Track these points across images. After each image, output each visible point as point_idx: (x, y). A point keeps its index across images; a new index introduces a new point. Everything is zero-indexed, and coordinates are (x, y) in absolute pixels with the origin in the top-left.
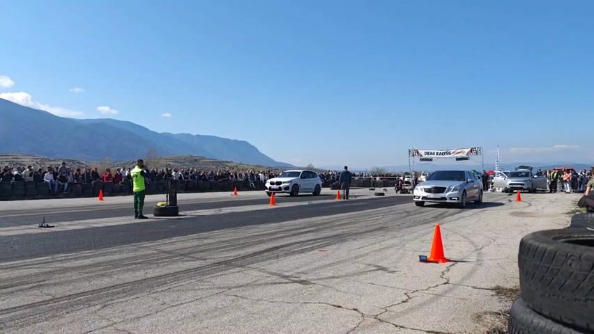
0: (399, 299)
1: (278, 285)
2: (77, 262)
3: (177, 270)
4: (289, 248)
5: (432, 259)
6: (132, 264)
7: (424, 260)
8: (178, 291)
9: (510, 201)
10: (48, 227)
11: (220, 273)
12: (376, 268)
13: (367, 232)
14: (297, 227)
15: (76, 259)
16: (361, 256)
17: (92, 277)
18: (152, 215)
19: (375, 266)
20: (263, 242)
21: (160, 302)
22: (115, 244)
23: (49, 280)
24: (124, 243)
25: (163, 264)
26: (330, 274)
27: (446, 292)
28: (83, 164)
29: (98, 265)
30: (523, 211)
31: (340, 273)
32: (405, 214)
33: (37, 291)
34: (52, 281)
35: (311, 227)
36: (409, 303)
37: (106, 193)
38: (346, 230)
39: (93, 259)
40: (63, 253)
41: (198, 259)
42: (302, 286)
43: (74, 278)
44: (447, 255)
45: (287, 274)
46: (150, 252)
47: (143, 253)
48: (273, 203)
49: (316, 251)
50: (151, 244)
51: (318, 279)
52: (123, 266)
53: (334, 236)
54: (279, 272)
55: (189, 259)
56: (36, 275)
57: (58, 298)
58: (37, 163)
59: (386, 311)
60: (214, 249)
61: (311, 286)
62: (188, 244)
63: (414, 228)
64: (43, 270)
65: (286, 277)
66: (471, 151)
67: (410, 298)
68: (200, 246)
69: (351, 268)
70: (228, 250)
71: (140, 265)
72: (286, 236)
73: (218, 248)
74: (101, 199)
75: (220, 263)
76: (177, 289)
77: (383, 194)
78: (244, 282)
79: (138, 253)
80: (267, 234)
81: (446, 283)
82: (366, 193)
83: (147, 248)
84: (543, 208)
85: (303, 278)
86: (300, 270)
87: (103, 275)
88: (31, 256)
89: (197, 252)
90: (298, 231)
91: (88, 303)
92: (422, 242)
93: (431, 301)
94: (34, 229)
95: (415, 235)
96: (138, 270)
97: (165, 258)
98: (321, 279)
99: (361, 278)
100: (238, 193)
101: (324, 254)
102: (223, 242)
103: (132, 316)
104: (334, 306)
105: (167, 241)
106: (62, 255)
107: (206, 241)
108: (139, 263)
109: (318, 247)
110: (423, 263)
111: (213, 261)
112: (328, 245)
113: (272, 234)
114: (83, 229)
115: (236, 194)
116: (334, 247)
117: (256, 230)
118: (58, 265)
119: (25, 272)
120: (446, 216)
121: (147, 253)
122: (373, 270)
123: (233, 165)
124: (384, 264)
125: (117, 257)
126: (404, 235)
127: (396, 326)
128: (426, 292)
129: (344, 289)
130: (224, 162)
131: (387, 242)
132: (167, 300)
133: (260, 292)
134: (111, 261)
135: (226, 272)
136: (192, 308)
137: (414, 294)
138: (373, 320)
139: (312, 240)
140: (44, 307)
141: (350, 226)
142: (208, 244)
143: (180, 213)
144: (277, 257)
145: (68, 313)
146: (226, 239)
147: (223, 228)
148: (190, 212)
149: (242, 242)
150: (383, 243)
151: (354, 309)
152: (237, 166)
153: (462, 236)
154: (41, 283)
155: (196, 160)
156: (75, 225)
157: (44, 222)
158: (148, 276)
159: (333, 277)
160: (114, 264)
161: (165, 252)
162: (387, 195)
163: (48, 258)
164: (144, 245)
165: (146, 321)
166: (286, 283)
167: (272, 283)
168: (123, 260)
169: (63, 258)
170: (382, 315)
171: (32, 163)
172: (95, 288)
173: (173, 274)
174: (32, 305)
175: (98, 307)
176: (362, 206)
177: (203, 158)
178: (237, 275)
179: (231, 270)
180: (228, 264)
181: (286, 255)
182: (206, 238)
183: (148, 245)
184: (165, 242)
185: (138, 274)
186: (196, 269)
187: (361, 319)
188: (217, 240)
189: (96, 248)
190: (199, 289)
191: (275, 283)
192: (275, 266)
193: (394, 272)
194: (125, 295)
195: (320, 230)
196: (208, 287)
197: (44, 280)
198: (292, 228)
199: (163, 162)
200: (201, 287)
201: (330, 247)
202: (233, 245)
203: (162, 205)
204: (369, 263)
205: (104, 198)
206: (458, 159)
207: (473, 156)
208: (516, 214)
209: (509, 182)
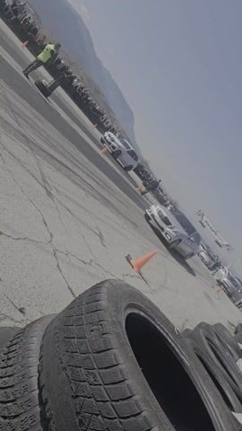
0: (84, 259)
4: (73, 174)
5: (133, 264)
7: (128, 259)
9: (213, 287)
12: (98, 233)
13: (124, 216)
18: (33, 82)
19: (100, 232)
20: (65, 157)
26: (70, 208)
31: (76, 214)
36: (85, 266)
41: (17, 121)
42: (46, 194)
44: (143, 270)
49: (84, 192)
51: (59, 201)
53: (105, 198)
54: (46, 175)
55: (12, 115)
59: (67, 255)
61: (50, 199)
65: (45, 181)
66: (227, 245)
67: (90, 264)
72: (82, 170)
75: (23, 136)
78: (19, 157)
80: (74, 158)
85: (53, 192)
86: (58, 188)
90: (92, 175)
98: (61, 204)
99: (83, 228)
104: (44, 220)
107: (37, 122)
109: (88, 192)
110: (125, 259)
111: (23, 131)
112: (95, 197)
116: (96, 202)
122: (95, 233)
124: (105, 237)
135: (19, 142)
137: (96, 265)
138: (51, 250)
139: (91, 186)
141: (121, 205)
142: (36, 124)
150: (123, 229)
151: (51, 235)
159: (68, 210)
166: (40, 183)
170: (60, 254)
178: (22, 150)
180: (28, 141)
181: (65, 175)
182: (40, 121)
187: (46, 242)
188: (43, 127)
191: (34, 177)
192: (50, 171)
201: (94, 199)
202: (47, 140)
203: (45, 83)
204: (100, 227)
206: (217, 242)
207: (225, 249)
208: (206, 295)
209: (226, 279)
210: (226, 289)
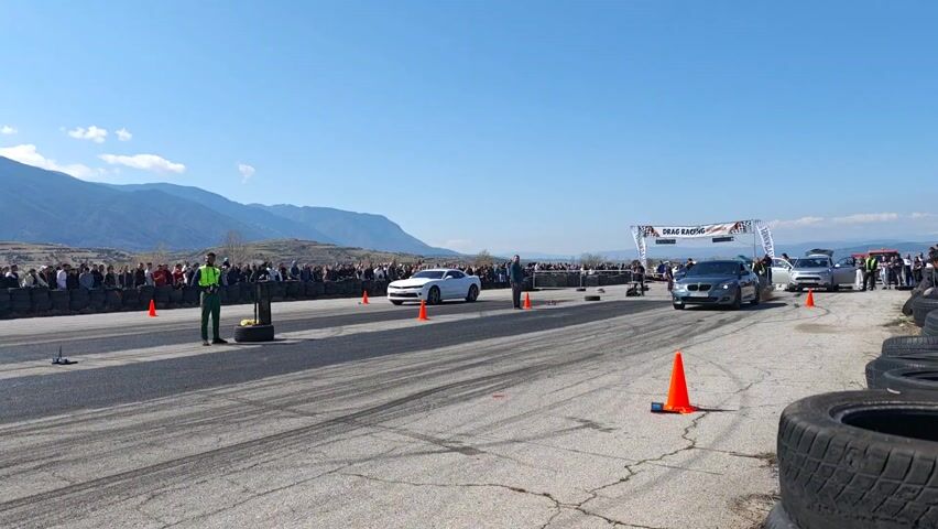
0: (617, 476)
1: (426, 456)
2: (112, 423)
3: (268, 433)
4: (445, 393)
5: (670, 408)
6: (198, 425)
7: (658, 409)
8: (269, 469)
9: (797, 306)
10: (67, 363)
11: (336, 438)
12: (582, 424)
13: (571, 363)
14: (461, 356)
15: (109, 417)
16: (559, 404)
17: (134, 447)
19: (581, 421)
20: (406, 383)
21: (241, 488)
22: (171, 391)
23: (65, 454)
24: (186, 388)
25: (246, 424)
26: (510, 436)
27: (690, 462)
28: (124, 255)
29: (145, 426)
30: (818, 322)
31: (526, 434)
32: (631, 332)
33: (47, 474)
34: (70, 456)
35: (483, 356)
36: (631, 482)
37: (162, 304)
38: (538, 359)
39: (136, 417)
40: (89, 408)
41: (302, 414)
42: (465, 456)
43: (106, 449)
44: (693, 400)
45: (442, 437)
46: (228, 403)
47: (217, 406)
48: (424, 317)
49: (490, 397)
50: (229, 390)
51: (489, 445)
52: (183, 427)
53: (518, 371)
54: (429, 434)
55: (289, 414)
56: (47, 446)
57: (78, 485)
58: (52, 255)
59: (595, 495)
60: (328, 396)
61: (478, 456)
62: (287, 389)
63: (643, 355)
64: (56, 438)
65: (440, 442)
66: (736, 227)
67: (633, 474)
68: (307, 391)
69: (542, 425)
70: (351, 398)
71: (209, 427)
72: (443, 373)
73: (334, 395)
74: (153, 314)
75: (337, 421)
76: (267, 465)
77: (597, 298)
78: (374, 451)
79: (210, 405)
80: (413, 370)
81: (690, 448)
82: (572, 296)
83: (223, 397)
84: (848, 317)
85: (467, 443)
86: (463, 430)
87: (152, 444)
88: (40, 414)
89: (302, 402)
90: (461, 364)
91: (126, 492)
92: (657, 378)
93: (666, 477)
94: (44, 368)
95: (646, 366)
96: (207, 435)
97: (252, 413)
98: (495, 444)
99: (559, 440)
100: (369, 299)
101: (501, 401)
102: (344, 384)
103: (196, 513)
104: (514, 489)
105: (255, 384)
106: (89, 411)
107: (316, 383)
108: (210, 422)
109: (491, 390)
110: (656, 415)
111: (326, 417)
112: (508, 386)
113: (420, 369)
114: (122, 366)
115: (366, 301)
116: (518, 389)
117: (396, 363)
118: (79, 429)
119: (29, 441)
120: (696, 334)
121: (222, 405)
122: (577, 428)
123: (361, 253)
124: (594, 417)
125: (175, 412)
126: (628, 367)
127: (610, 521)
128: (659, 462)
129: (531, 460)
130: (348, 249)
131: (601, 379)
132: (251, 484)
133: (398, 469)
134: (166, 420)
135: (343, 436)
136: (291, 498)
137: (640, 467)
138: (573, 512)
139: (483, 378)
140: (56, 500)
141: (545, 353)
142: (321, 388)
143: (276, 336)
144: (427, 408)
145: (93, 509)
146: (348, 379)
147: (343, 361)
148: (292, 334)
149: (373, 383)
150: (594, 382)
151: (545, 495)
152: (368, 256)
153: (720, 367)
154: (54, 460)
155: (304, 247)
156: (112, 359)
157: (60, 356)
158: (223, 444)
159: (513, 441)
160: (169, 425)
161: (250, 403)
162: (604, 299)
163: (66, 416)
164: (220, 392)
165: (217, 522)
166: (439, 452)
167: (416, 454)
168: (182, 417)
169: (90, 416)
170: (588, 504)
171: (44, 255)
172: (137, 466)
173: (262, 441)
174: (39, 498)
175: (142, 498)
176: (564, 319)
177: (316, 243)
178: (363, 440)
179: (354, 432)
180: (348, 420)
181: (442, 404)
182: (316, 378)
183: (223, 391)
184: (251, 386)
185: (206, 441)
186: (298, 431)
187: (555, 510)
188: (334, 380)
189: (141, 397)
190: (303, 465)
191: (423, 453)
192: (423, 423)
193: (609, 430)
194: (184, 477)
195: (496, 360)
196: (315, 461)
197: (58, 455)
198: (452, 357)
199: (250, 250)
200: (306, 462)
201: (511, 390)
202: (359, 389)
203: (248, 323)
204: (571, 415)
205: (157, 312)
206: (715, 240)
207: (738, 235)
208: (805, 328)
209: (796, 274)
210: (816, 287)
